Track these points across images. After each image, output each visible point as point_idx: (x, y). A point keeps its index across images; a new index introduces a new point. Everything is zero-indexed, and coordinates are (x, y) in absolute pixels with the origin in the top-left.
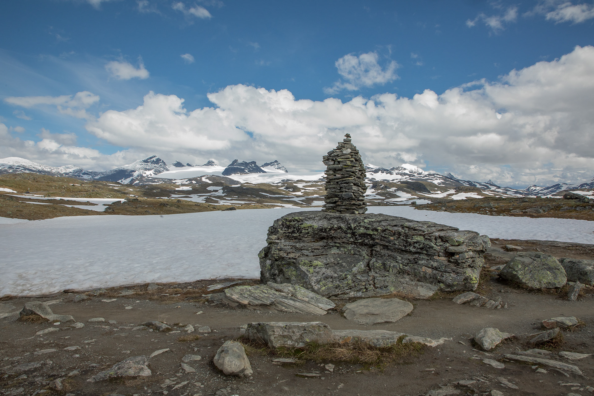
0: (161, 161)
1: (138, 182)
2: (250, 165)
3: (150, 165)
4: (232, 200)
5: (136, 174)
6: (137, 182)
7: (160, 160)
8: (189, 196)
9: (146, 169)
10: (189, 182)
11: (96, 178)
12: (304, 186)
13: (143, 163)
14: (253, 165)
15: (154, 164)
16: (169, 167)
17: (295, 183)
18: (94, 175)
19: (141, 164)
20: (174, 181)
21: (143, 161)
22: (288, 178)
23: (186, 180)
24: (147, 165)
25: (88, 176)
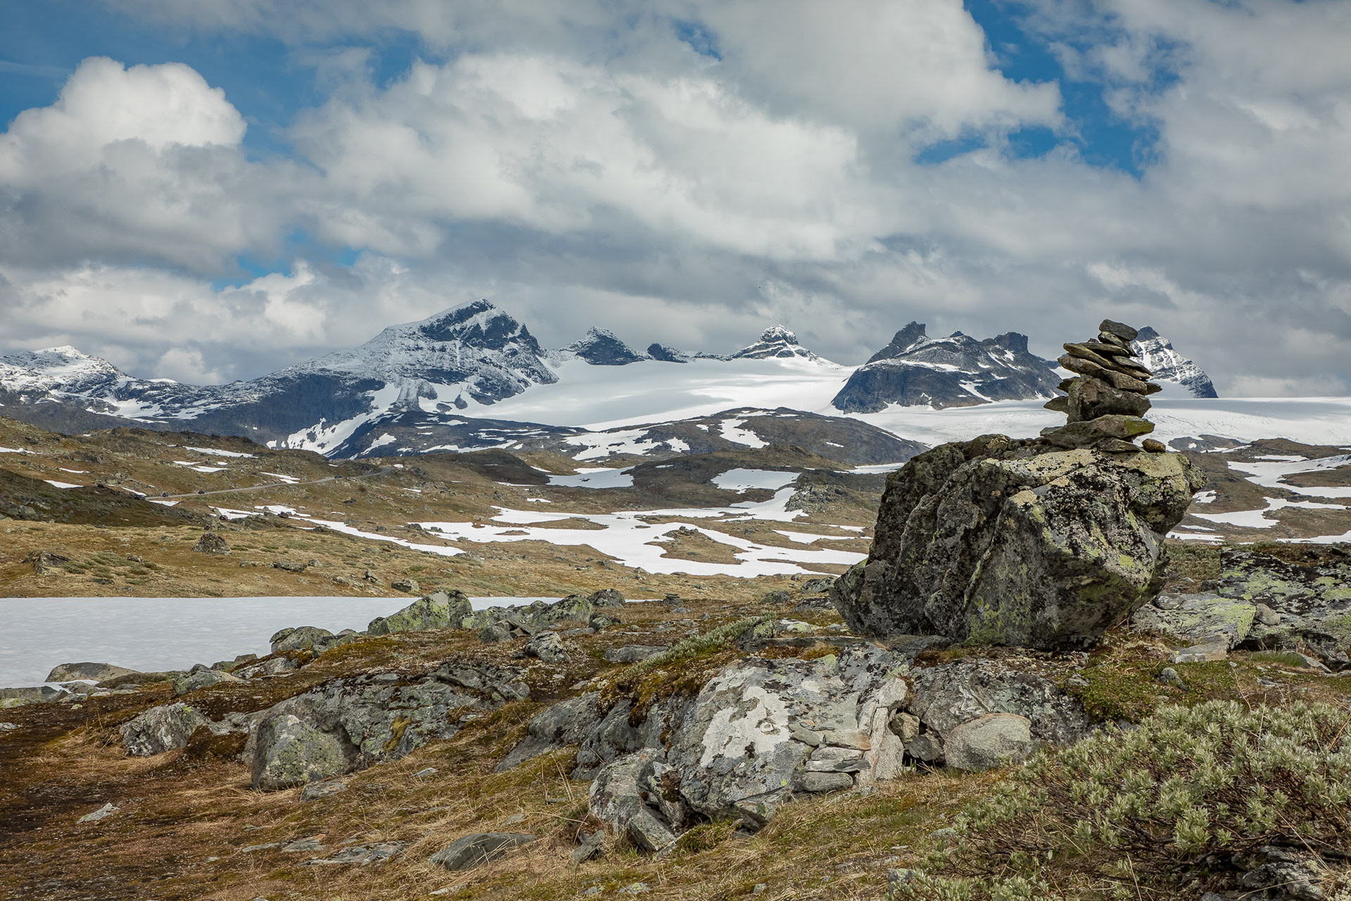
0: (517, 333)
1: (392, 439)
2: (993, 356)
3: (456, 353)
4: (819, 545)
5: (383, 402)
6: (386, 439)
7: (512, 325)
8: (594, 518)
9: (438, 375)
10: (650, 444)
11: (183, 415)
12: (1289, 479)
13: (422, 343)
14: (1010, 355)
15: (481, 346)
16: (555, 365)
17: (1241, 456)
18: (174, 401)
19: (411, 343)
20: (572, 441)
21: (423, 329)
22: (1211, 432)
23: (639, 433)
24: (443, 349)
25: (142, 404)
